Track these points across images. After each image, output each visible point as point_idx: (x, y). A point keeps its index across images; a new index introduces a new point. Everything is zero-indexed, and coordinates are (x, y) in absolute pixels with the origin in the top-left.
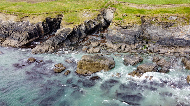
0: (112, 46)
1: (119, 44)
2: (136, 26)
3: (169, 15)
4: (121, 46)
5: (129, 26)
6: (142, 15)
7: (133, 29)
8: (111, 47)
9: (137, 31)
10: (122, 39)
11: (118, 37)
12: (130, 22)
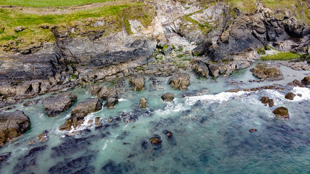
0: (13, 90)
1: (26, 84)
2: (47, 45)
3: (93, 20)
4: (31, 86)
5: (35, 47)
6: (51, 26)
7: (43, 51)
8: (11, 93)
9: (51, 53)
10: (28, 72)
11: (19, 70)
12: (33, 41)
